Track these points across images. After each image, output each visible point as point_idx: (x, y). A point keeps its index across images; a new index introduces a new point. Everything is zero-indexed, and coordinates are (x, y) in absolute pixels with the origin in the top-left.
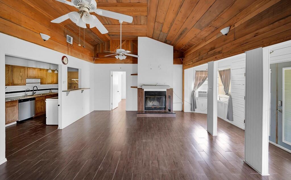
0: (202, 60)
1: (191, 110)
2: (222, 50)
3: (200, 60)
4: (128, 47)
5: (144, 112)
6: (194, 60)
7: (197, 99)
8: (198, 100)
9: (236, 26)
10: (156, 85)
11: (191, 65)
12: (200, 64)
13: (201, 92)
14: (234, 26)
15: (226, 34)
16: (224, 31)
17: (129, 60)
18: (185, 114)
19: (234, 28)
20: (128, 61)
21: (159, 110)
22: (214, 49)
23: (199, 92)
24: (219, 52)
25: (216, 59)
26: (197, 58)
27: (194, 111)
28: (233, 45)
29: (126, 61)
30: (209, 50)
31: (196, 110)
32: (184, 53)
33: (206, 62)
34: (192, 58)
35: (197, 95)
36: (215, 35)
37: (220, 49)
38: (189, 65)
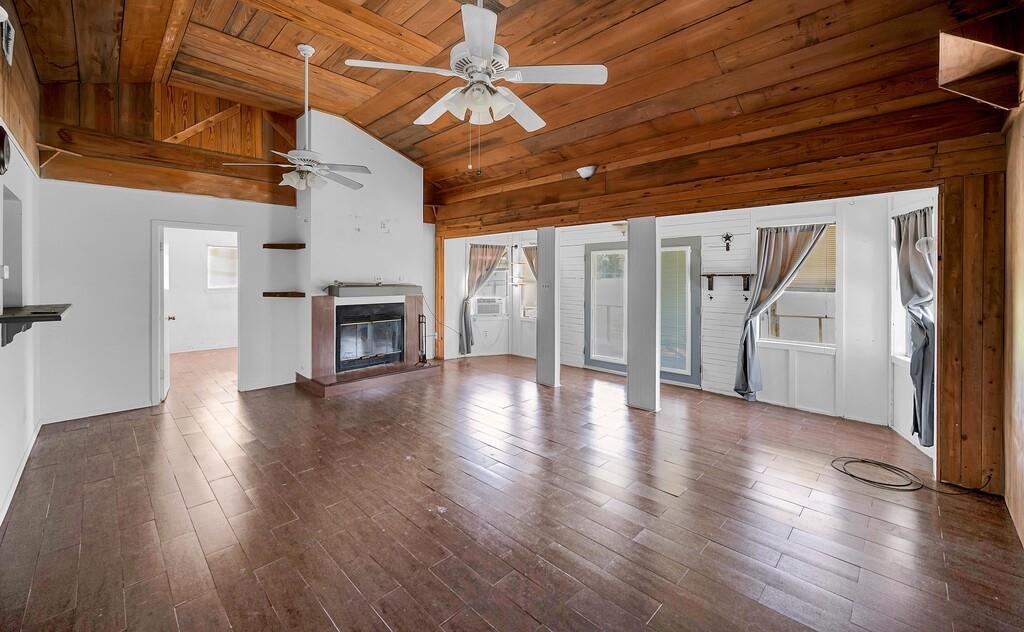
0: (517, 219)
1: (461, 350)
2: (577, 208)
3: (512, 221)
4: (250, 134)
5: (335, 381)
6: (487, 218)
7: (475, 320)
8: (477, 322)
9: (609, 168)
10: (377, 285)
11: (476, 229)
12: (511, 229)
13: (484, 301)
14: (604, 167)
15: (587, 179)
16: (585, 172)
17: (255, 187)
18: (446, 365)
19: (604, 171)
20: (249, 193)
21: (384, 365)
22: (556, 200)
23: (479, 301)
24: (571, 211)
25: (563, 223)
26: (503, 214)
27: (469, 352)
28: (604, 202)
29: (241, 190)
30: (540, 201)
31: (472, 348)
32: (444, 194)
33: (534, 227)
34: (481, 212)
35: (472, 311)
36: (559, 172)
37: (573, 204)
38: (467, 227)
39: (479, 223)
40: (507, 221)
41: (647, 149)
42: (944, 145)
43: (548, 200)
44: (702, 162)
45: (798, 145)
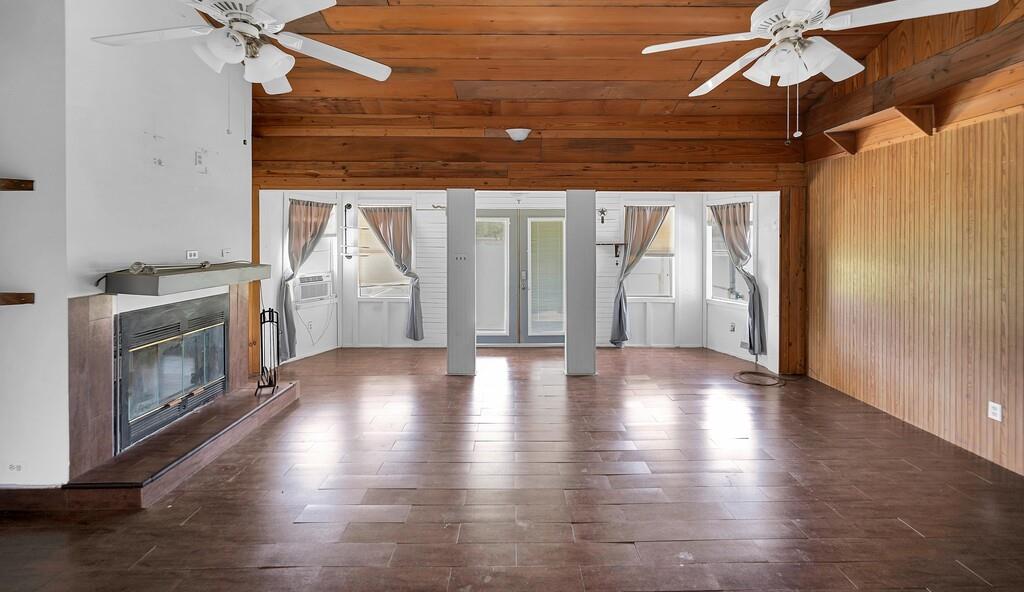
2: (506, 171)
7: (297, 308)
8: (300, 311)
9: (545, 135)
13: (308, 280)
14: (540, 133)
15: (519, 142)
19: (539, 136)
21: (201, 407)
22: (476, 159)
23: (302, 281)
24: (497, 173)
25: (486, 187)
26: (388, 165)
27: (293, 355)
30: (450, 157)
34: (344, 158)
35: (293, 296)
36: (480, 127)
37: (500, 167)
38: (316, 176)
39: (342, 173)
40: (395, 175)
41: (586, 125)
42: (782, 166)
43: (463, 158)
44: (637, 147)
45: (706, 149)
